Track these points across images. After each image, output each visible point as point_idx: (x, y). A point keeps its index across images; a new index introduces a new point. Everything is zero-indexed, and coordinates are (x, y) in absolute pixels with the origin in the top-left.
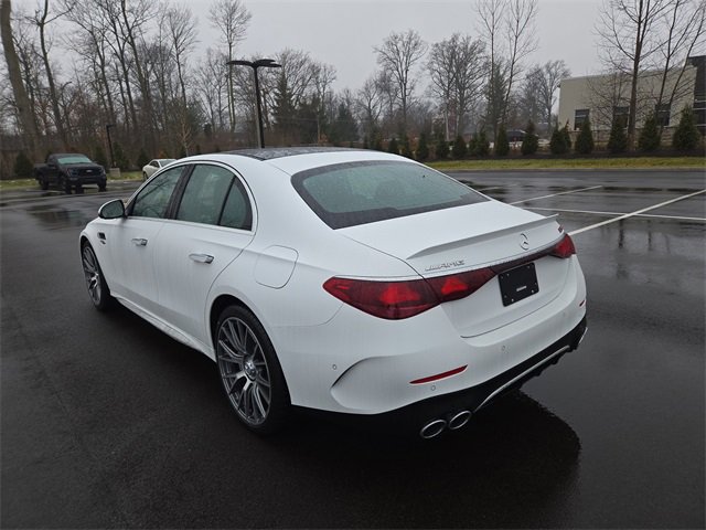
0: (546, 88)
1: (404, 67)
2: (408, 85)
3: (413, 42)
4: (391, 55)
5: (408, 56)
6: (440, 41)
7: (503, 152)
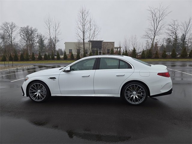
0: (54, 43)
1: (10, 32)
2: (12, 38)
3: (13, 25)
4: (5, 28)
5: (12, 29)
6: (23, 27)
7: (53, 59)
